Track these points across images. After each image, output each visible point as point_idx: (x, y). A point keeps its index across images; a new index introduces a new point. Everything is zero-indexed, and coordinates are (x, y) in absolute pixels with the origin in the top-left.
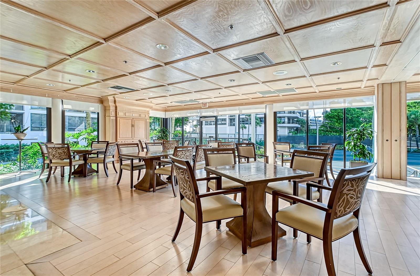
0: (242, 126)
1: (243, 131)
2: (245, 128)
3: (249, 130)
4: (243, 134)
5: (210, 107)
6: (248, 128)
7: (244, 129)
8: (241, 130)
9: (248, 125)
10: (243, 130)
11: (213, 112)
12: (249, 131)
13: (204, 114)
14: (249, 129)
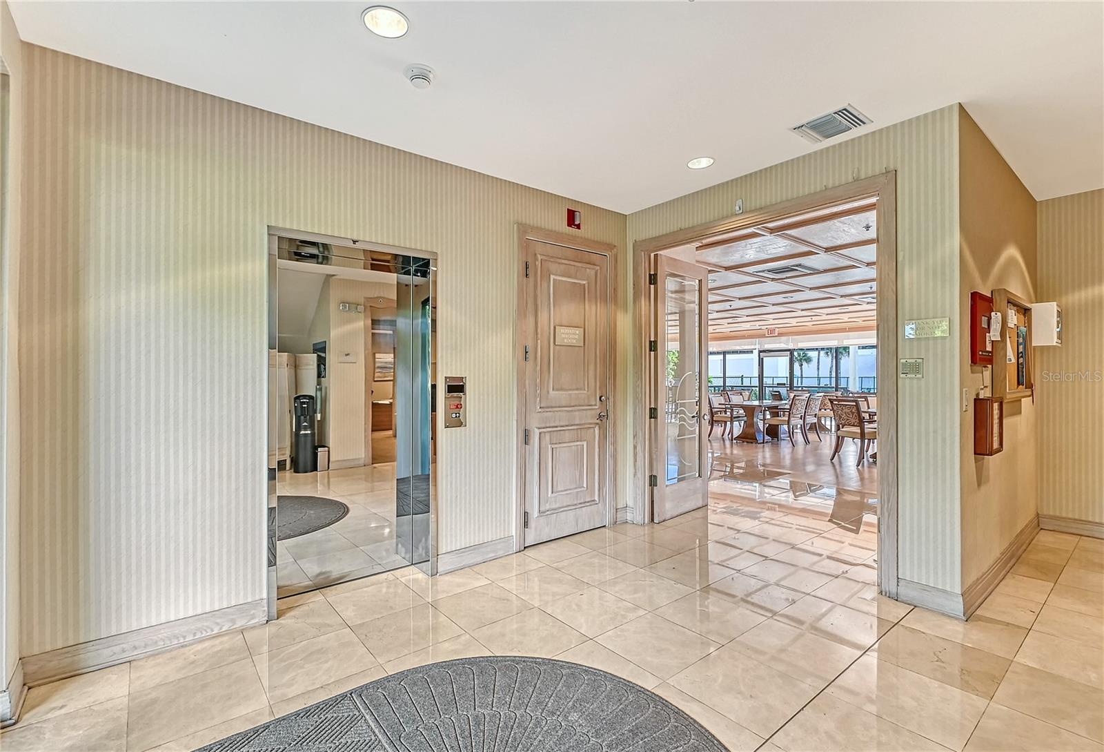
0: (799, 356)
1: (801, 369)
2: (808, 360)
3: (818, 365)
4: (802, 377)
5: (780, 335)
6: (815, 360)
7: (805, 364)
8: (796, 365)
9: (817, 352)
10: (801, 365)
11: (787, 343)
12: (818, 369)
13: (767, 347)
14: (818, 362)
